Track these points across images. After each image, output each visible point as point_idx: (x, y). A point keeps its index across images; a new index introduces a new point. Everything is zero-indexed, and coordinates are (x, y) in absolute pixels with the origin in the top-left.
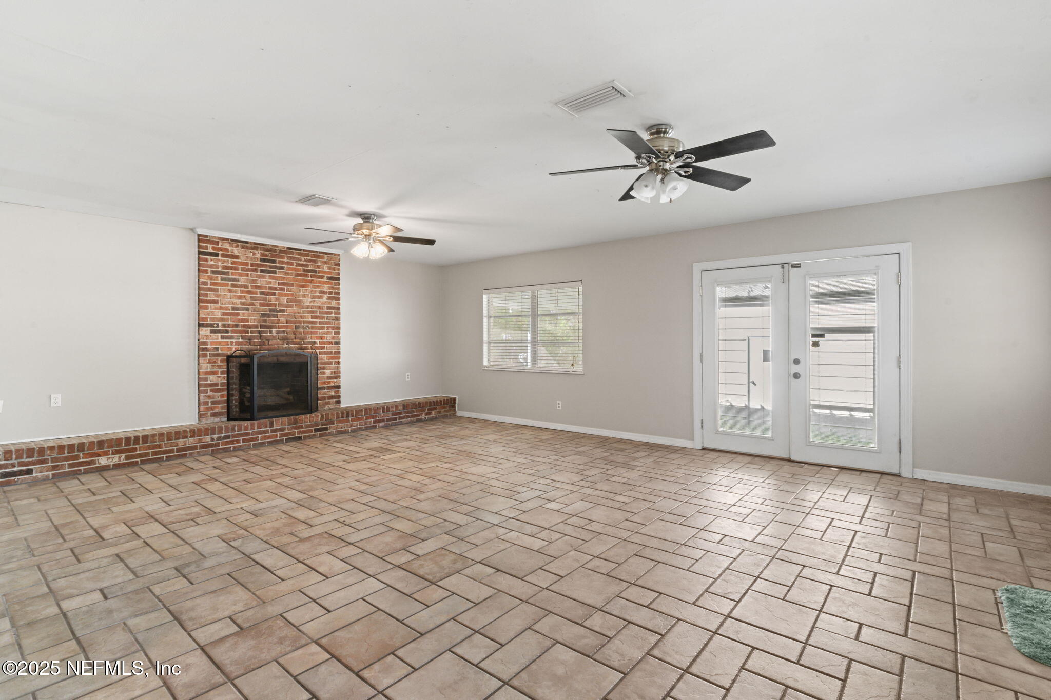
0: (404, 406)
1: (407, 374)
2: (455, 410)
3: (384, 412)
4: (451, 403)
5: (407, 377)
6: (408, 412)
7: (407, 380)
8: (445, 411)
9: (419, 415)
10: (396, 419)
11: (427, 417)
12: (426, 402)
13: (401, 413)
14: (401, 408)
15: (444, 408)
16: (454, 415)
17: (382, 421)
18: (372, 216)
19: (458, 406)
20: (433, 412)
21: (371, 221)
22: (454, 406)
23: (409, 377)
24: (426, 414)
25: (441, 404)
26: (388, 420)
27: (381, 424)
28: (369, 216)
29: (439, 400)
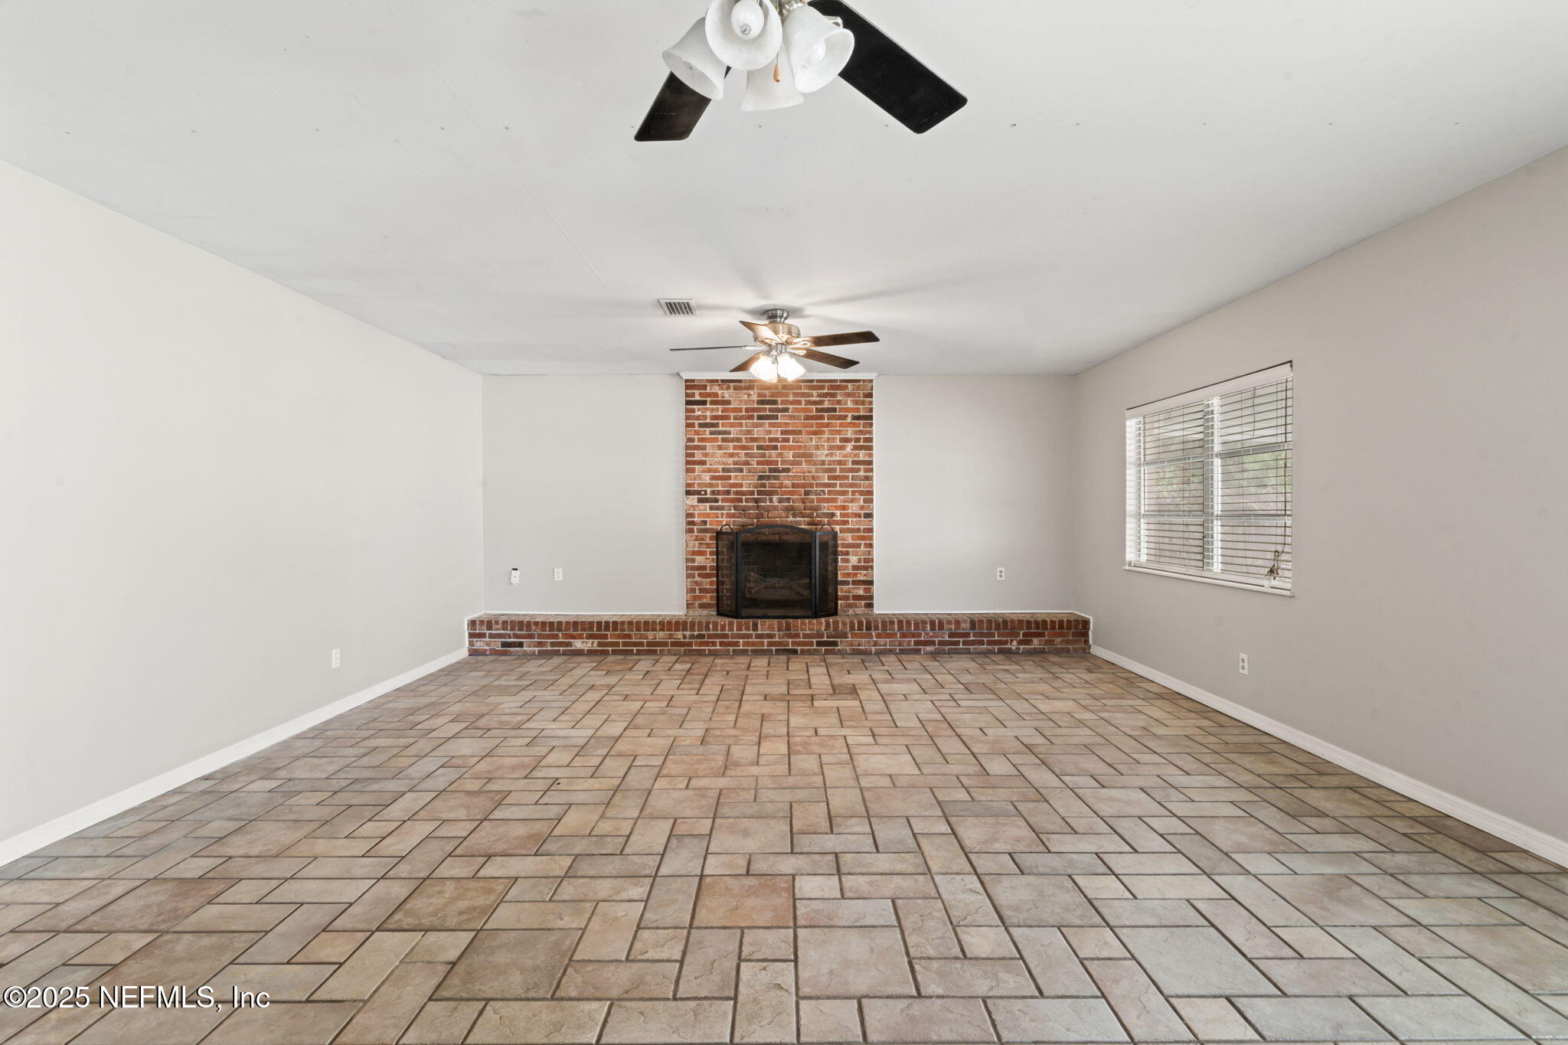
0: (973, 623)
1: (999, 569)
2: (1086, 642)
3: (933, 629)
4: (1078, 629)
5: (999, 574)
6: (982, 635)
7: (999, 578)
8: (1062, 641)
9: (1006, 643)
10: (957, 643)
11: (1022, 647)
12: (1020, 622)
13: (967, 635)
14: (965, 626)
15: (1059, 635)
16: (1085, 652)
17: (933, 643)
18: (779, 313)
19: (1093, 634)
20: (1036, 641)
21: (778, 320)
22: (1086, 635)
23: (1003, 574)
24: (1020, 643)
25: (1053, 628)
26: (941, 643)
27: (929, 648)
28: (774, 312)
29: (1048, 620)
